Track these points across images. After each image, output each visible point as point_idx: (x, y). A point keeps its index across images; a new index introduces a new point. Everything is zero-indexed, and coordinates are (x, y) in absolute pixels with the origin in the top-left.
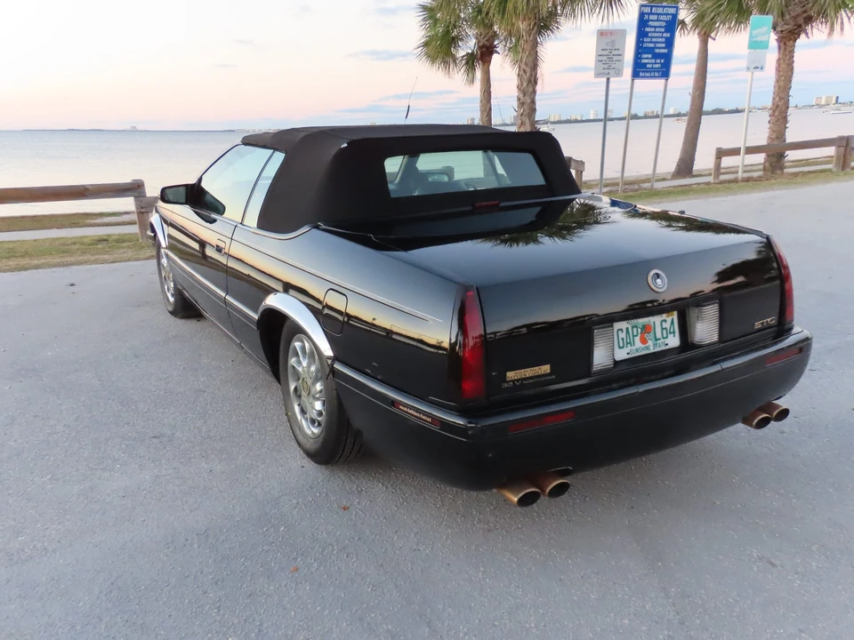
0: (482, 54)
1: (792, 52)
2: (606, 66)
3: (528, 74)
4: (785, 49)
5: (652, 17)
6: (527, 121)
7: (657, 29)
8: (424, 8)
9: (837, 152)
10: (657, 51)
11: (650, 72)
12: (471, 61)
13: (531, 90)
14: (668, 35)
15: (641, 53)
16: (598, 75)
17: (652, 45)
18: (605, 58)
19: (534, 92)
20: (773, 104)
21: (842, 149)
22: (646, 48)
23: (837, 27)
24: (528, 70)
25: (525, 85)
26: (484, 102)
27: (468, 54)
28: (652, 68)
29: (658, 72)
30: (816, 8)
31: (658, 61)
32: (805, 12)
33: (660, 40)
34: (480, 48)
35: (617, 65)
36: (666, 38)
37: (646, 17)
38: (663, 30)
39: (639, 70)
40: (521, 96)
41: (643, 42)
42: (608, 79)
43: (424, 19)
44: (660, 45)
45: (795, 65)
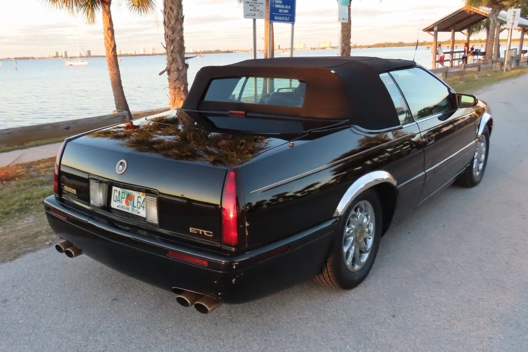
2: (252, 8)
3: (175, 12)
6: (179, 58)
11: (281, 16)
13: (179, 27)
16: (247, 16)
18: (251, 0)
19: (182, 29)
24: (174, 8)
25: (173, 22)
26: (109, 39)
28: (283, 13)
29: (287, 16)
31: (286, 7)
35: (260, 7)
39: (274, 14)
40: (170, 33)
42: (254, 20)
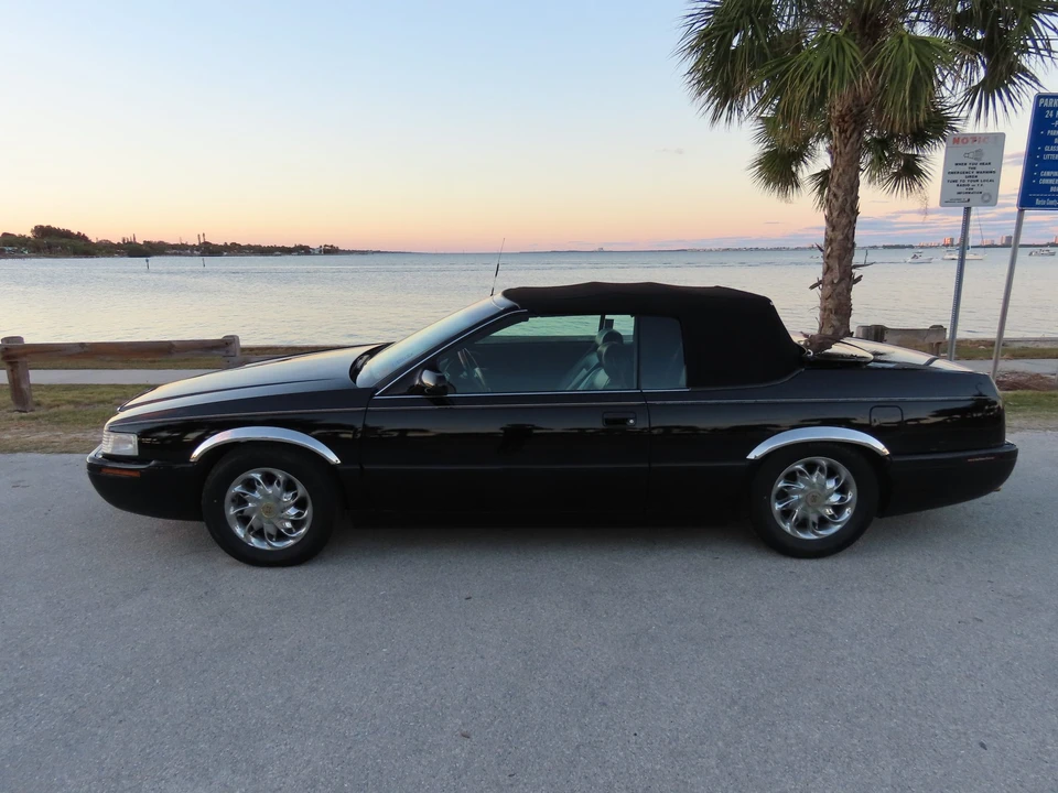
2: (963, 189)
3: (840, 200)
13: (844, 221)
15: (1039, 170)
16: (948, 205)
18: (963, 177)
22: (1050, 161)
24: (840, 193)
25: (835, 214)
35: (985, 188)
37: (1050, 115)
39: (1033, 197)
40: (829, 230)
41: (1043, 152)
42: (967, 211)
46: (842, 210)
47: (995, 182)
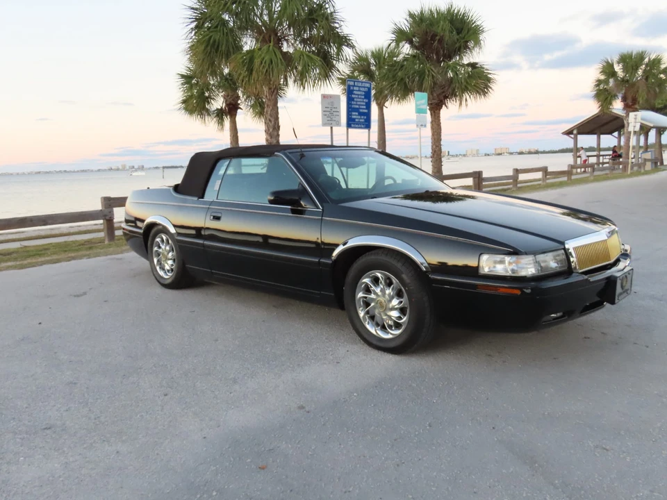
0: (229, 109)
1: (439, 117)
2: (329, 119)
3: (273, 123)
4: (435, 115)
5: (355, 88)
7: (360, 97)
8: (183, 76)
9: (474, 181)
10: (361, 110)
11: (358, 124)
12: (220, 114)
13: (276, 133)
14: (367, 101)
15: (351, 112)
16: (324, 124)
17: (357, 107)
18: (328, 113)
19: (278, 135)
20: (432, 150)
21: (477, 179)
22: (354, 108)
23: (464, 102)
24: (273, 120)
25: (271, 130)
27: (217, 109)
28: (359, 122)
29: (363, 124)
30: (450, 90)
31: (362, 117)
32: (443, 92)
33: (362, 103)
34: (227, 105)
35: (336, 119)
36: (366, 103)
37: (352, 88)
38: (363, 97)
39: (351, 123)
40: (269, 138)
41: (351, 104)
42: (332, 128)
43: (182, 84)
44: (362, 107)
45: (442, 125)
46: (274, 128)
47: (339, 116)
